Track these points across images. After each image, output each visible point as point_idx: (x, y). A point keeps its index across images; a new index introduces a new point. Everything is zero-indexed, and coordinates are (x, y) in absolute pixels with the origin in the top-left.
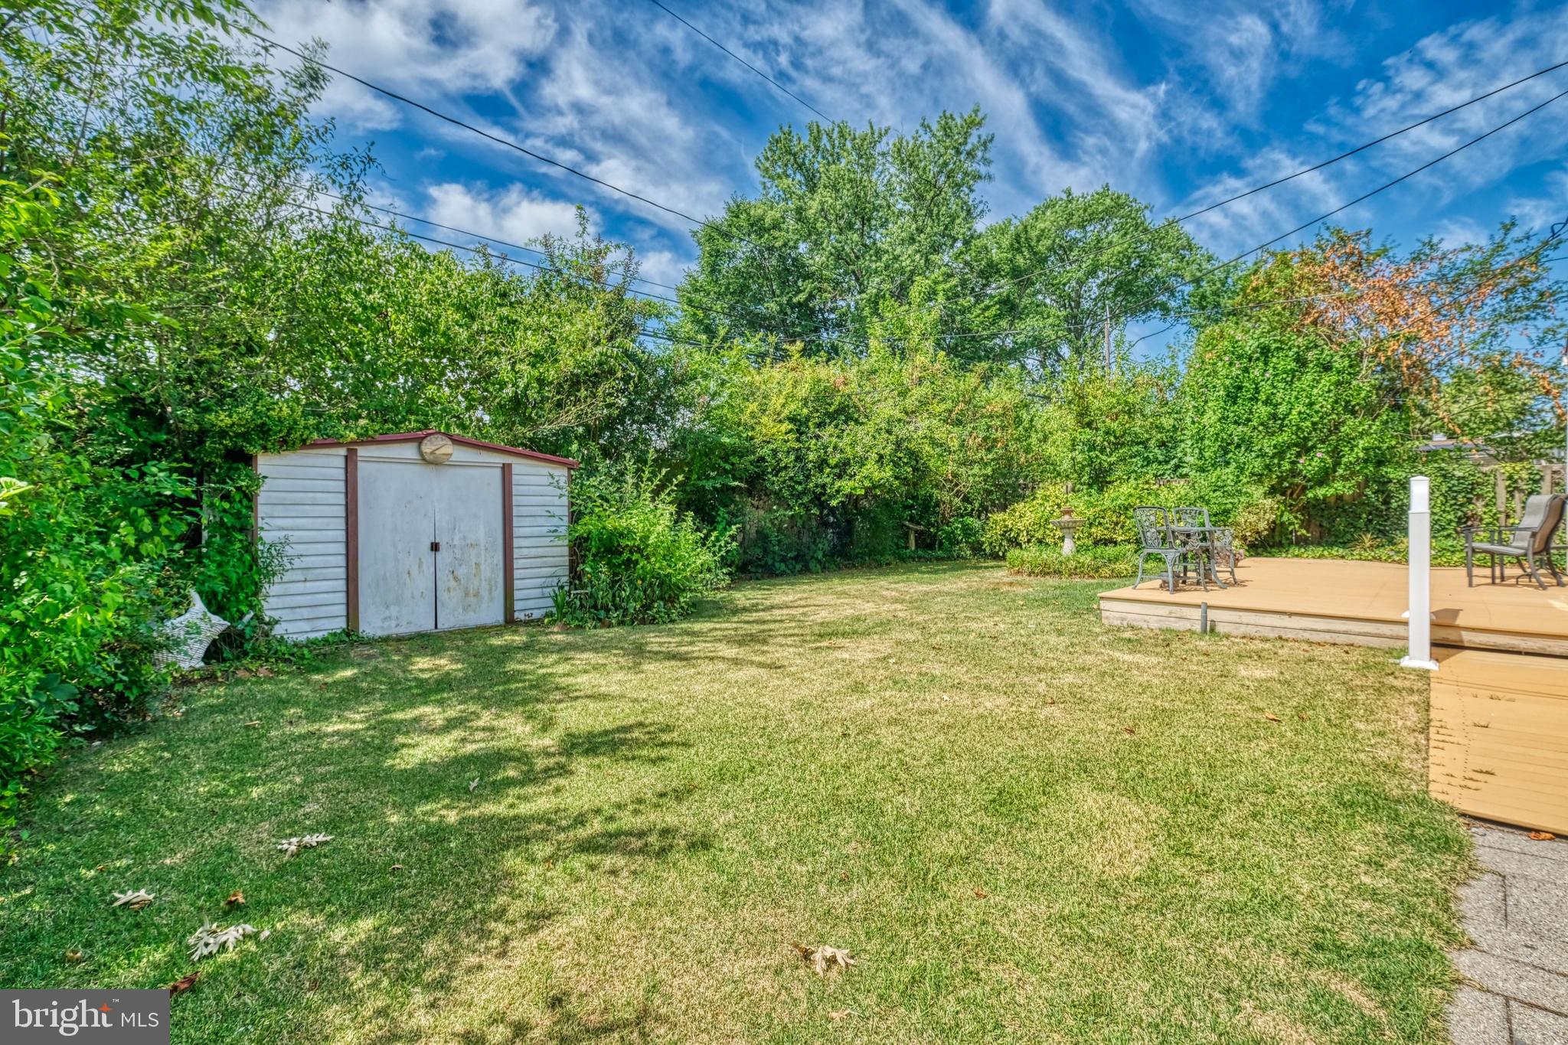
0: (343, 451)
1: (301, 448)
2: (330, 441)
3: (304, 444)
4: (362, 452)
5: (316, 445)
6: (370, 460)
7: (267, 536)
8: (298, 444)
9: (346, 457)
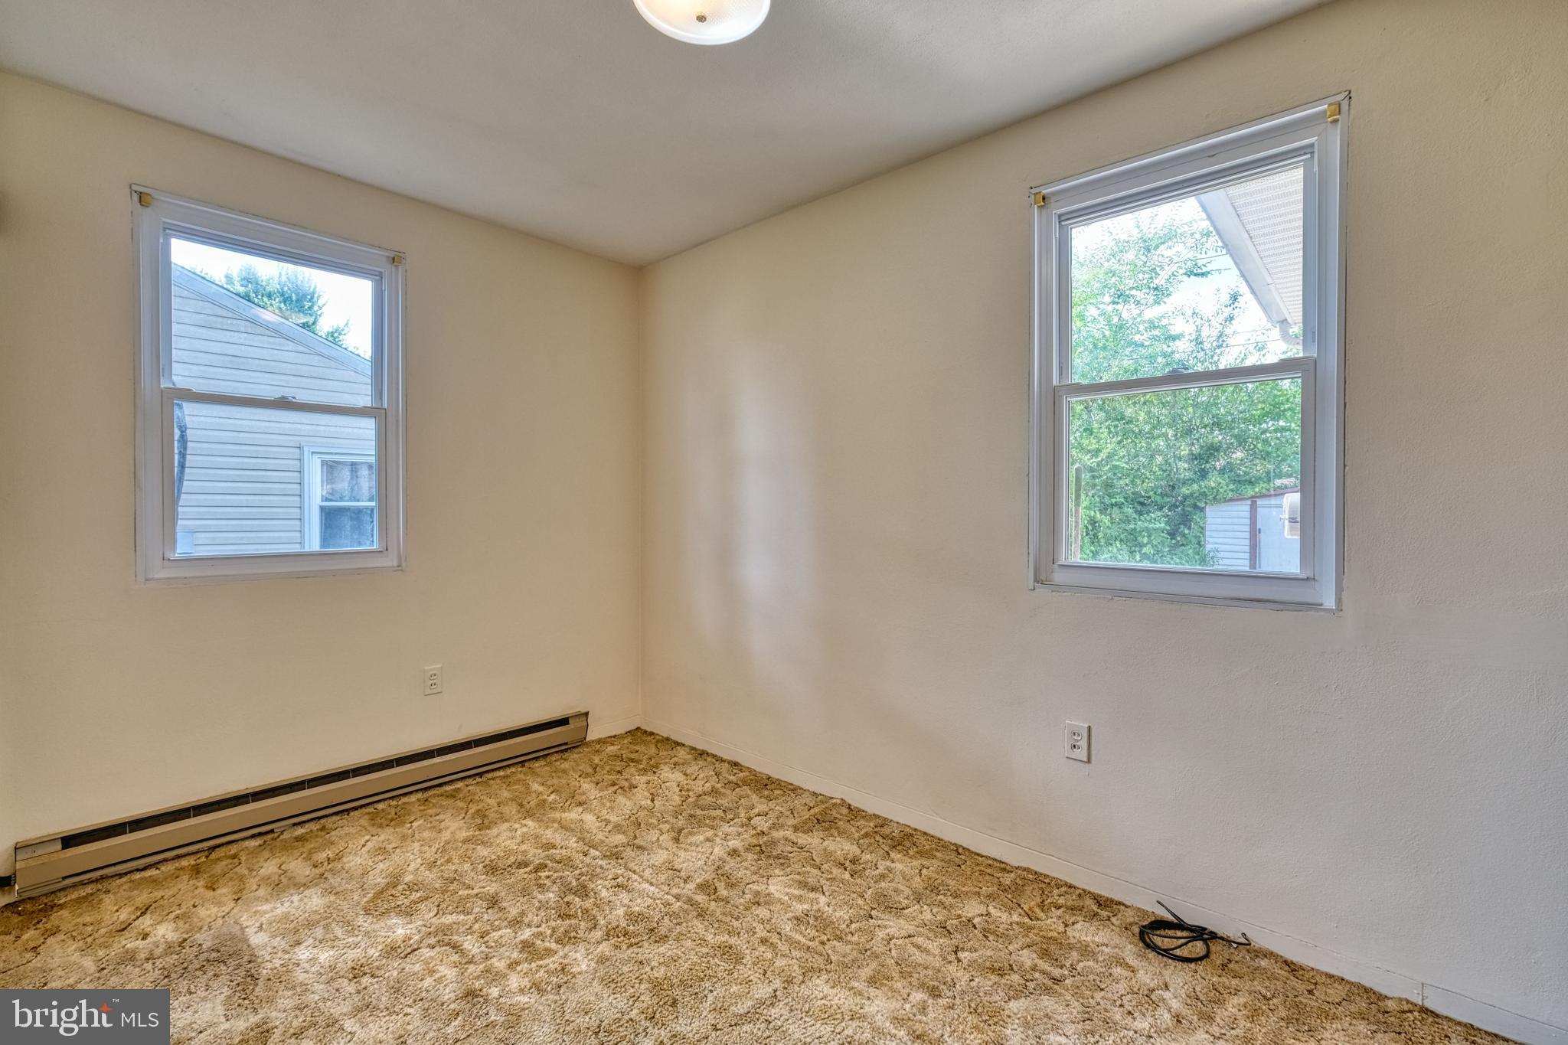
0: (1249, 502)
1: (1223, 502)
2: (1241, 497)
3: (1226, 501)
4: (1259, 502)
5: (1231, 500)
6: (1264, 506)
7: (1208, 547)
8: (1222, 500)
9: (1251, 505)
